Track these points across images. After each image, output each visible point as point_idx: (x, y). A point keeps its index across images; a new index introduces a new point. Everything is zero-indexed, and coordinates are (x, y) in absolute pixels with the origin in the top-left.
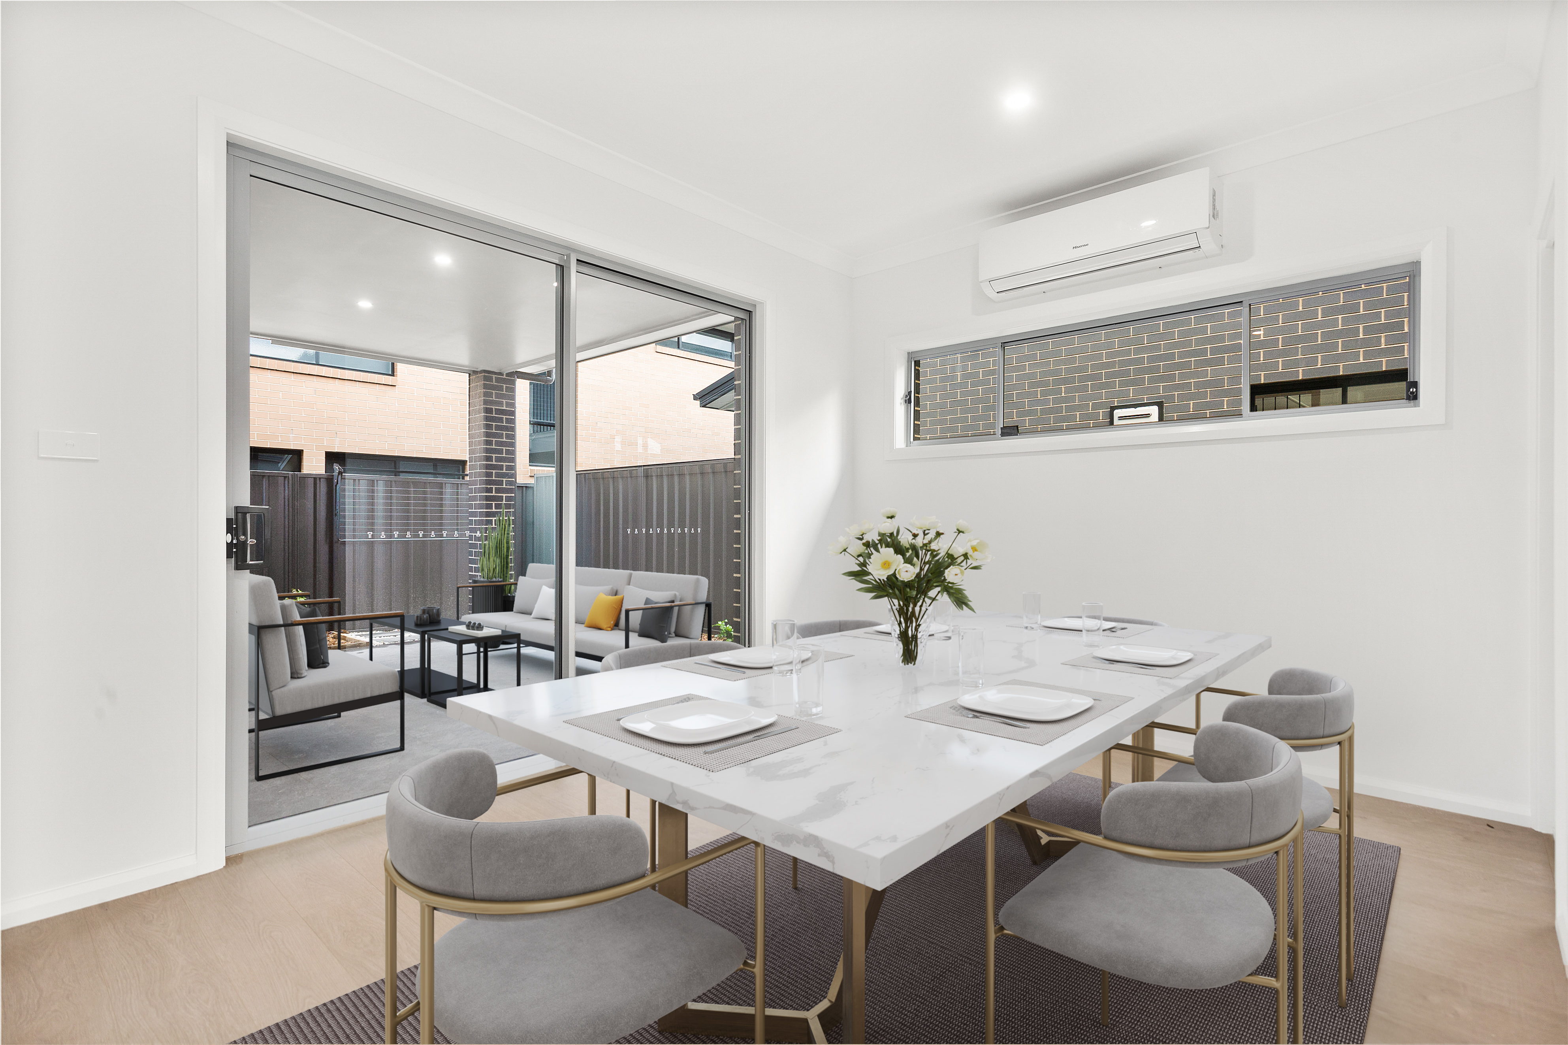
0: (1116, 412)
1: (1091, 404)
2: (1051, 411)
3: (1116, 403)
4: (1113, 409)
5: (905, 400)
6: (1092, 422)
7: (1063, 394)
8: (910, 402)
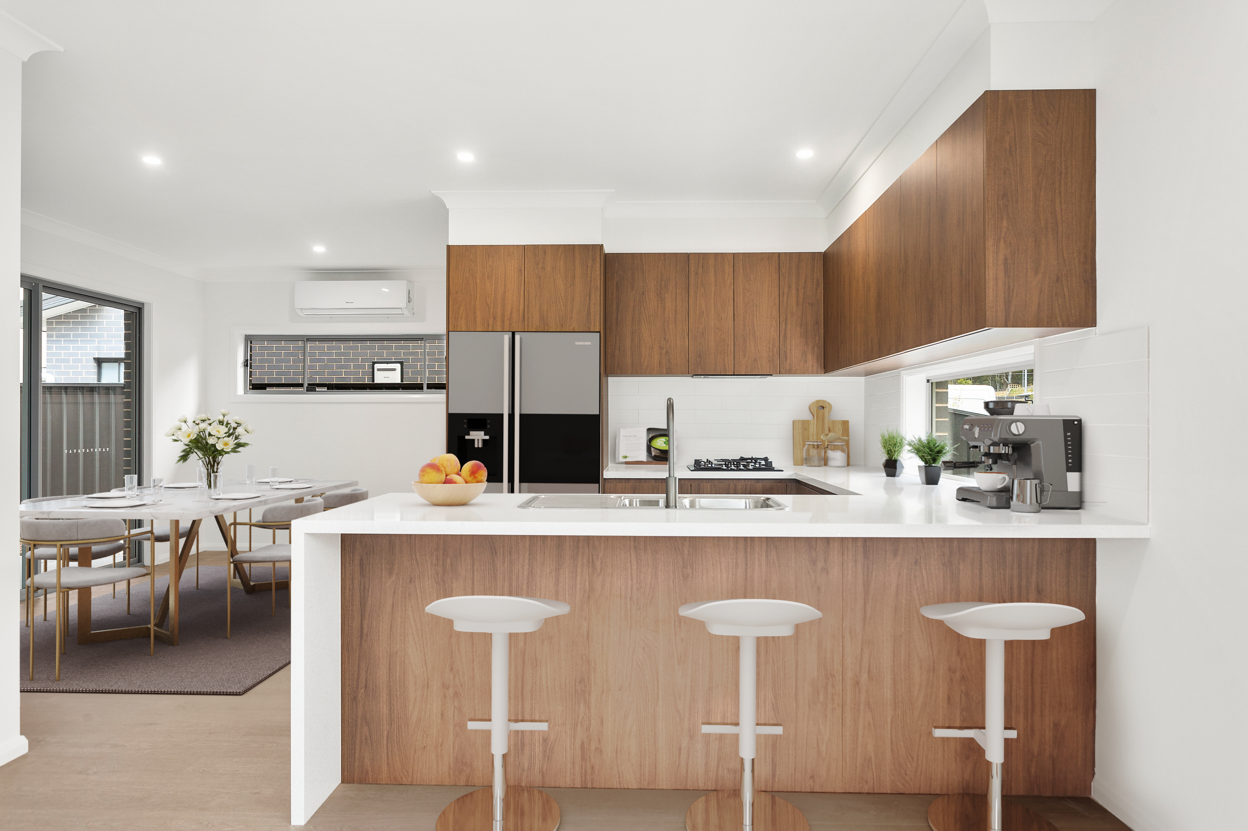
0: (376, 365)
1: (360, 359)
2: (335, 361)
3: (376, 359)
4: (374, 363)
5: (244, 365)
6: (361, 370)
7: (342, 350)
8: (247, 365)
